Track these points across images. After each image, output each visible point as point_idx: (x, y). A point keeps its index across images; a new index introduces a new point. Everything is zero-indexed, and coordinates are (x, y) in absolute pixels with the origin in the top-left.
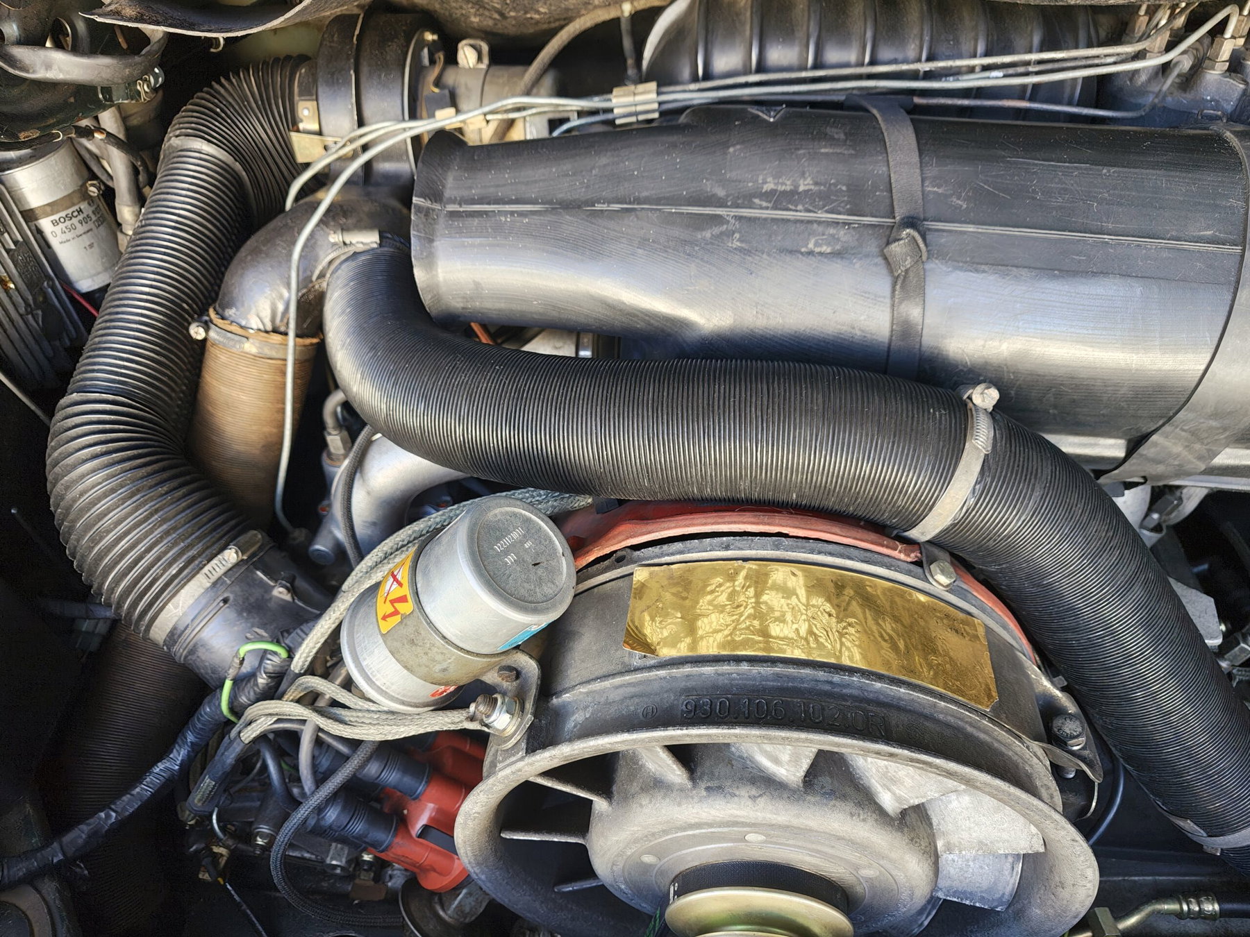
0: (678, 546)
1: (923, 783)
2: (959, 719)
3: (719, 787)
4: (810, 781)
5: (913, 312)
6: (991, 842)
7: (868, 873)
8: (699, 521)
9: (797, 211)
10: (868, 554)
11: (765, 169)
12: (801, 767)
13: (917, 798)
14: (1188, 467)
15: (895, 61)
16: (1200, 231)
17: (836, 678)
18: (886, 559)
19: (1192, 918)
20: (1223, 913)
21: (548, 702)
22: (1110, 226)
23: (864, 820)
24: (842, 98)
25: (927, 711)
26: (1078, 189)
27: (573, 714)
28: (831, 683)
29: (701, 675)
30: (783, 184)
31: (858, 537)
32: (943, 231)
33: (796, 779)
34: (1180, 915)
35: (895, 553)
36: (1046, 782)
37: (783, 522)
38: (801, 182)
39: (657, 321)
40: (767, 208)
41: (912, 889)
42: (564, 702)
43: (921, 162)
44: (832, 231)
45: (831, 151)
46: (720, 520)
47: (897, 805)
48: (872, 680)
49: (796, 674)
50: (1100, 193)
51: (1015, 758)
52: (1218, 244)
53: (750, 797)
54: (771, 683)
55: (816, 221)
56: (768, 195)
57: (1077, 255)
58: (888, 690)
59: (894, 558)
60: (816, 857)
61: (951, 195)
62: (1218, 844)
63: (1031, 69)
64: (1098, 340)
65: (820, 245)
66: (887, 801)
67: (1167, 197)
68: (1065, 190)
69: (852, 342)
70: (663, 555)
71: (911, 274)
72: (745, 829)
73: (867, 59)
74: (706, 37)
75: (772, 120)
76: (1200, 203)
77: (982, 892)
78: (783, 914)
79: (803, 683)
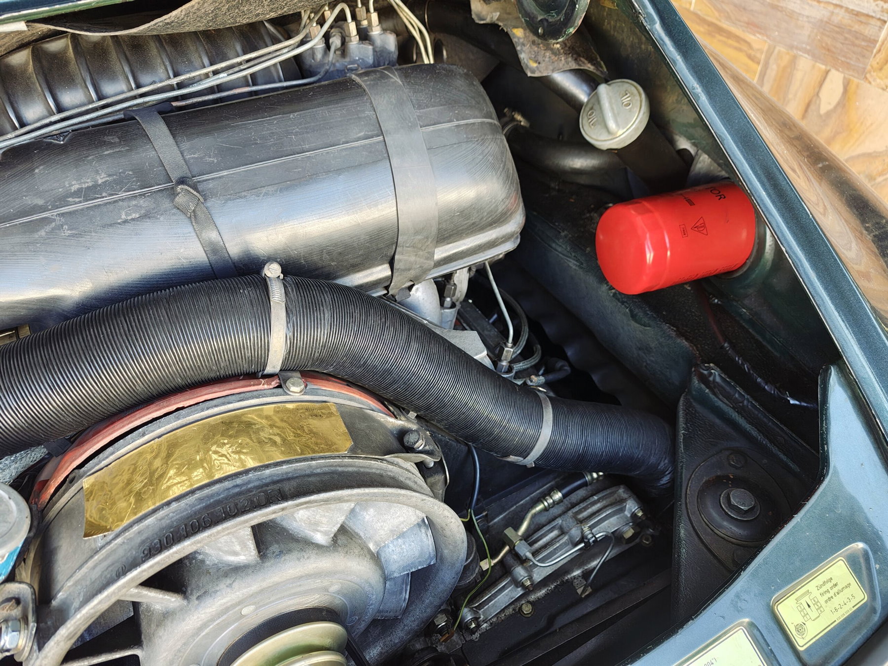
0: (110, 449)
1: (332, 515)
2: (330, 466)
3: (205, 592)
4: (264, 554)
5: (213, 235)
6: (397, 527)
7: (334, 588)
8: (118, 427)
9: (103, 197)
10: (242, 395)
11: (67, 177)
12: (250, 548)
13: (334, 526)
14: (425, 266)
15: (154, 82)
16: (357, 134)
17: (238, 481)
18: (255, 393)
19: (552, 507)
20: (565, 496)
21: (50, 607)
22: (307, 146)
23: (308, 558)
24: (121, 116)
25: (308, 472)
26: (280, 130)
27: (72, 603)
28: (237, 486)
29: (148, 527)
30: (85, 183)
31: (232, 387)
32: (209, 180)
33: (253, 558)
34: (546, 509)
35: (260, 387)
36: (406, 476)
37: (177, 401)
38: (98, 177)
39: (34, 305)
40: (80, 202)
41: (367, 582)
42: (61, 600)
43: (176, 142)
44: (134, 202)
45: (112, 151)
46: (133, 419)
47: (326, 537)
48: (262, 470)
49: (211, 492)
50: (294, 129)
51: (378, 472)
52: (369, 138)
53: (227, 586)
54: (199, 507)
55: (120, 200)
56: (77, 193)
57: (296, 169)
58: (276, 472)
59: (261, 390)
60: (296, 598)
61: (204, 156)
62: (530, 460)
63: (242, 67)
64: (332, 214)
65: (130, 214)
66: (320, 538)
67: (331, 121)
68: (272, 133)
69: (184, 268)
70: (100, 462)
71: (199, 213)
72: (237, 609)
73: (133, 86)
74: (9, 99)
75: (62, 143)
76: (351, 119)
77: (417, 559)
78: (288, 646)
79: (220, 495)
